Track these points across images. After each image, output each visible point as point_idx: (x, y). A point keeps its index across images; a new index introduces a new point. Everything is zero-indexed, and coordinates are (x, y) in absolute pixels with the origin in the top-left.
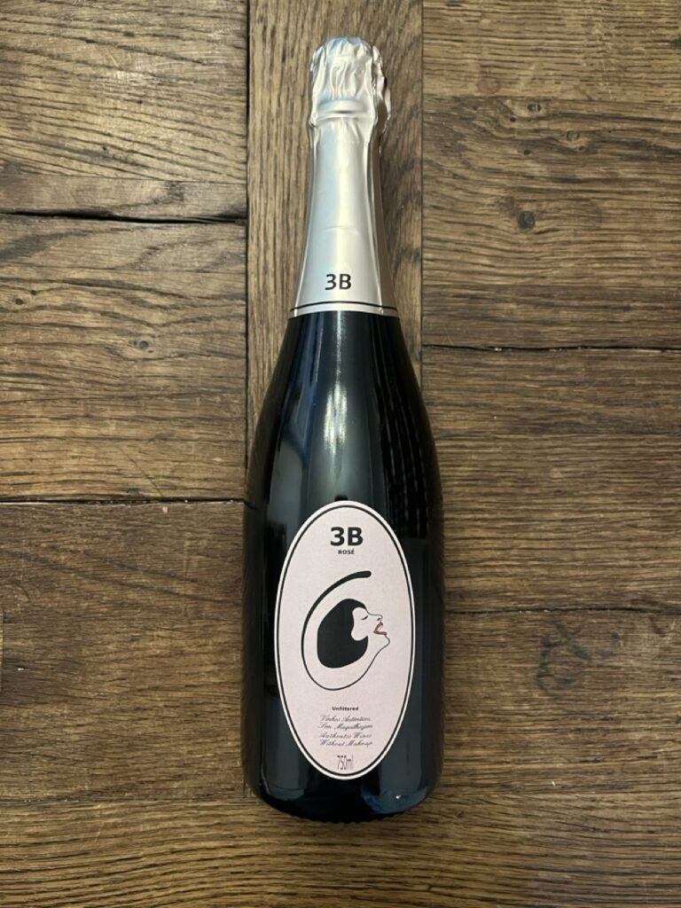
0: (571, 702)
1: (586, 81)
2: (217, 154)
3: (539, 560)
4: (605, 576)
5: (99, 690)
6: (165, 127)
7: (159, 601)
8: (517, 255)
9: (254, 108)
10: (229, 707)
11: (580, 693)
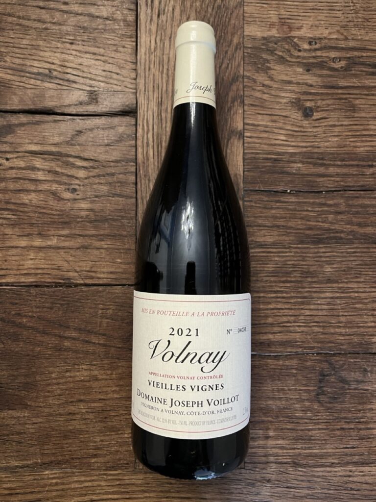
0: (338, 411)
1: (344, 27)
2: (118, 74)
3: (317, 322)
4: (358, 333)
5: (47, 402)
6: (87, 58)
7: (82, 347)
8: (302, 134)
9: (140, 45)
10: (126, 412)
11: (343, 406)
